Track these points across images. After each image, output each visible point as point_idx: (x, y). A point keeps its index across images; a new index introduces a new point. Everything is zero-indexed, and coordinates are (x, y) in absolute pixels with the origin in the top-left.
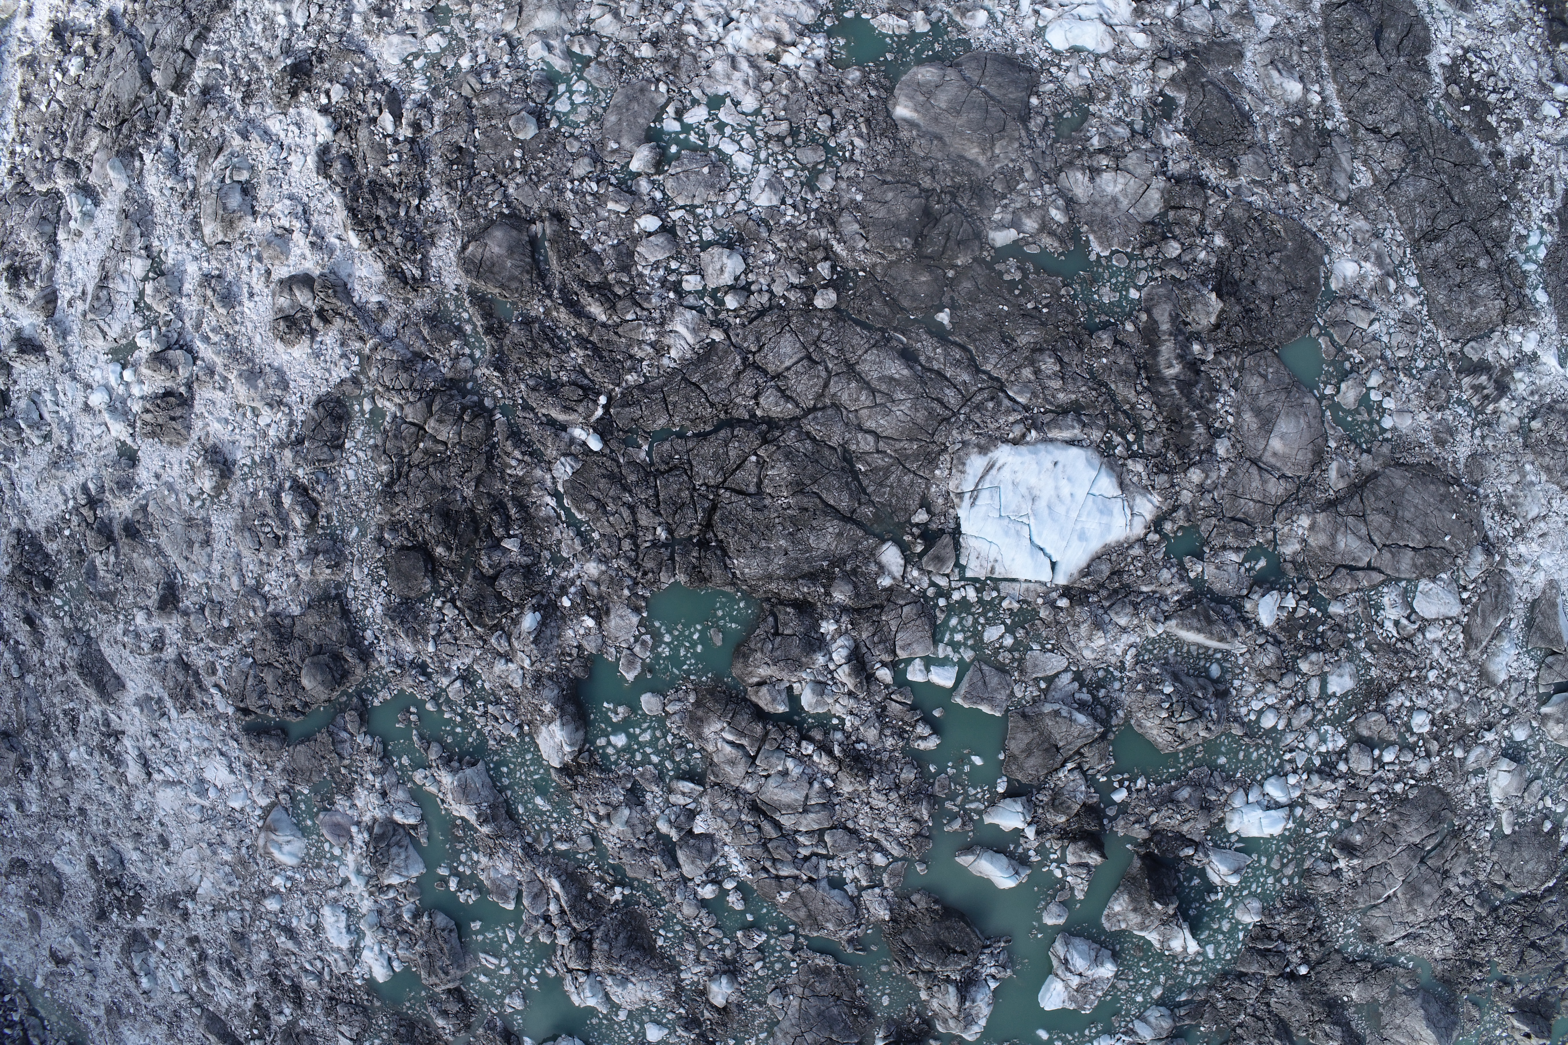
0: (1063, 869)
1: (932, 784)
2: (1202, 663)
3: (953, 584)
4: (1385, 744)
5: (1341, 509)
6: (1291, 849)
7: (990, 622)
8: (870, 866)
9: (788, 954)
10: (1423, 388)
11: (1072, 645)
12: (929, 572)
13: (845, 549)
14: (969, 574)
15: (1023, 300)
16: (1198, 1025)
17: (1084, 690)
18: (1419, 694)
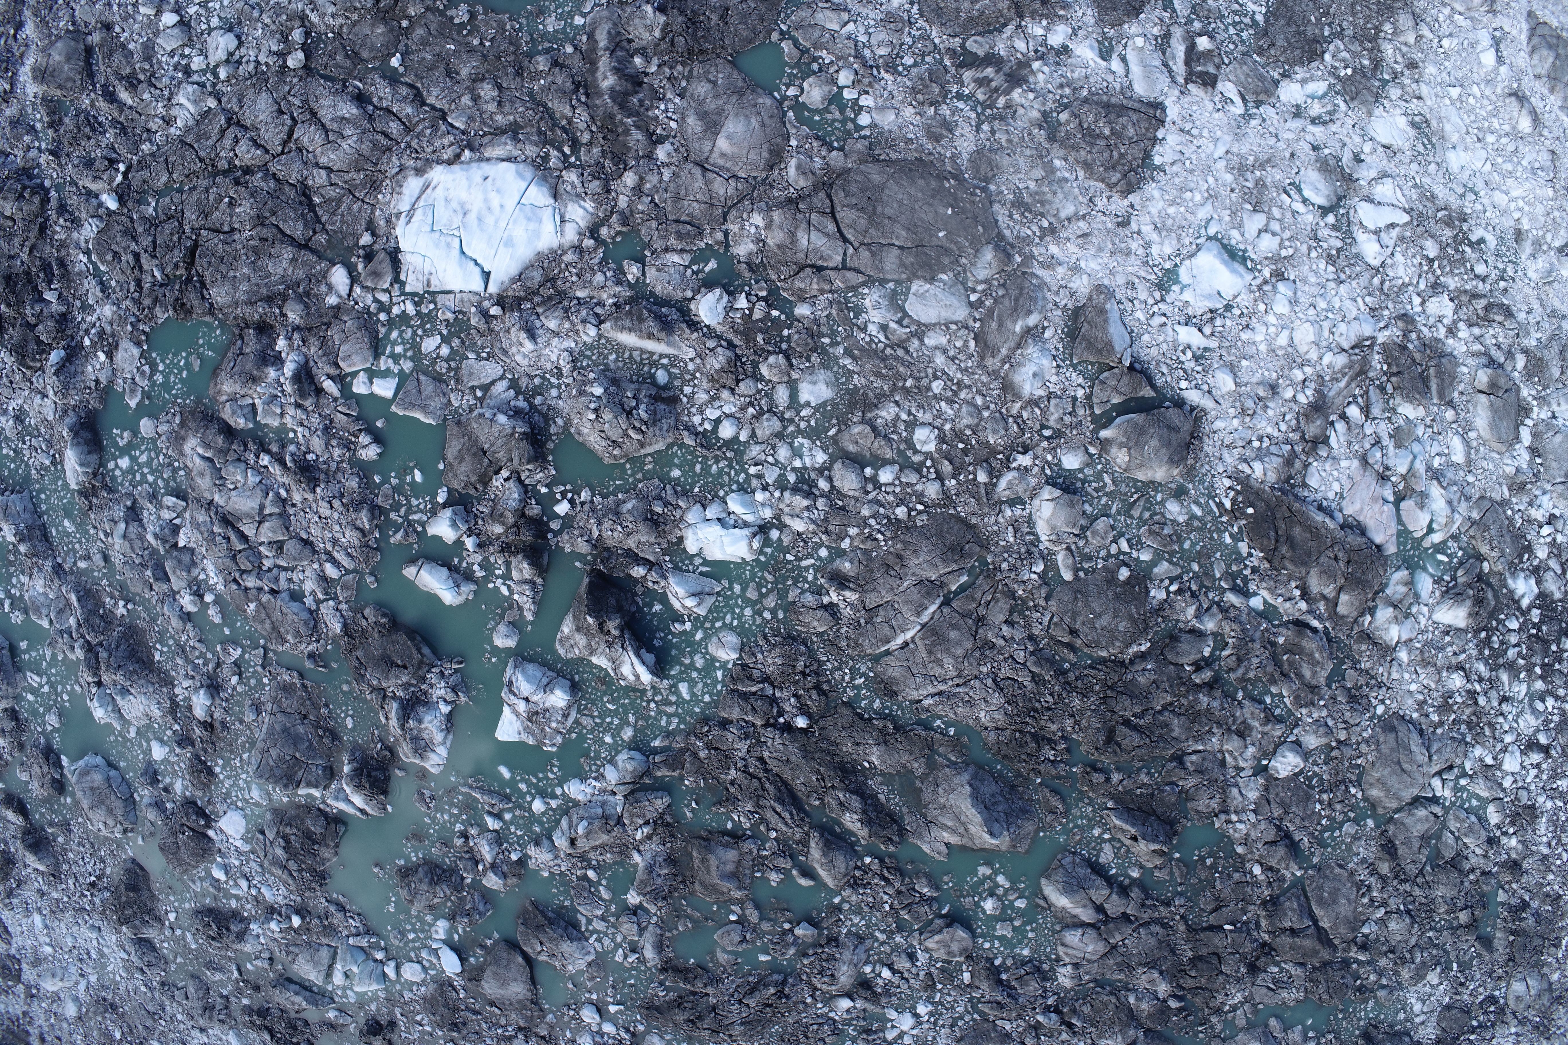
0: (509, 587)
1: (377, 495)
2: (646, 369)
3: (394, 300)
4: (879, 462)
5: (801, 206)
6: (769, 577)
7: (427, 334)
8: (323, 578)
9: (259, 669)
10: (909, 83)
11: (505, 352)
12: (373, 290)
13: (301, 273)
14: (408, 289)
15: (470, 38)
16: (682, 778)
17: (521, 397)
18: (920, 406)
